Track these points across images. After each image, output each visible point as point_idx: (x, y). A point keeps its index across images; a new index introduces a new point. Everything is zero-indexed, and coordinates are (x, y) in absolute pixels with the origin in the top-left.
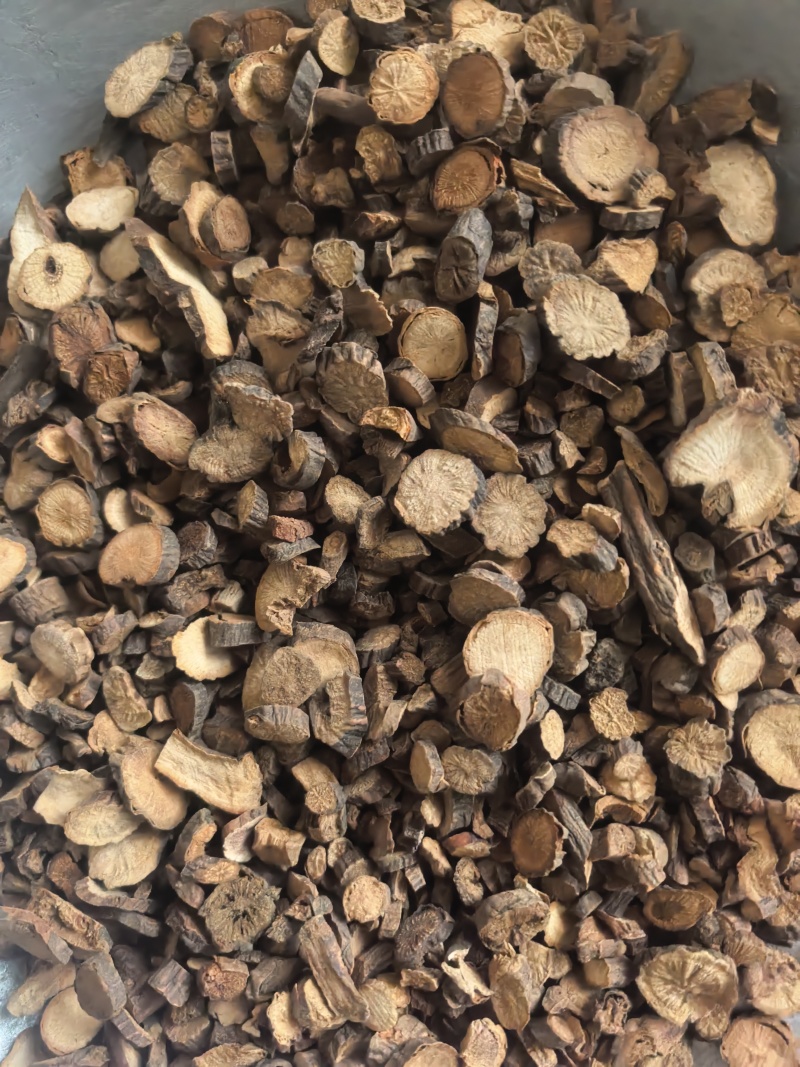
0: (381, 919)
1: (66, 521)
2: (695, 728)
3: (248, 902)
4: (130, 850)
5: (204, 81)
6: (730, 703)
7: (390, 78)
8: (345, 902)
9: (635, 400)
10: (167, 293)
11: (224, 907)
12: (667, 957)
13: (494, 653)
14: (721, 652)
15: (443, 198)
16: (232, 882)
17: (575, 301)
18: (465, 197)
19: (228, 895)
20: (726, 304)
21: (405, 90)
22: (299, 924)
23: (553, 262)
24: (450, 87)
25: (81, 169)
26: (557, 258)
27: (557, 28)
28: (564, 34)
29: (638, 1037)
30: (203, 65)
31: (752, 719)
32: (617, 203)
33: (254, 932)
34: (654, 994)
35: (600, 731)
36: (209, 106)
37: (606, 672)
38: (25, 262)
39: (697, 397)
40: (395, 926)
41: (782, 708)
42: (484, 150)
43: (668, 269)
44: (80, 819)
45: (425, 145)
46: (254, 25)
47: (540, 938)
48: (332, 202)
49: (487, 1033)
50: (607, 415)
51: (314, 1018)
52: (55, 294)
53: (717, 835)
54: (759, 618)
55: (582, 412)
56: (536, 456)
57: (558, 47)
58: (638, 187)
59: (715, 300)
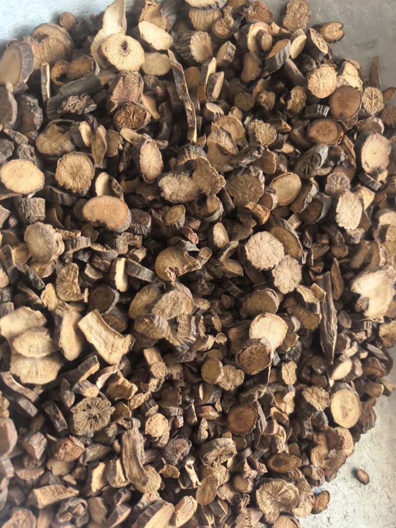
0: (160, 438)
1: (74, 175)
2: (316, 389)
3: (99, 412)
4: (41, 365)
5: (228, 15)
6: (331, 383)
7: (321, 76)
8: (147, 424)
9: (345, 251)
10: (181, 97)
11: (84, 411)
12: (276, 483)
13: (263, 330)
14: (341, 362)
15: (313, 133)
16: (92, 399)
17: (349, 203)
18: (323, 138)
19: (88, 405)
20: (388, 232)
21: (323, 83)
22: (125, 429)
23: (341, 182)
24: (338, 94)
25: (150, 10)
26: (343, 182)
27: (376, 98)
28: (377, 101)
29: (247, 517)
30: (230, 8)
31: (337, 392)
32: (369, 174)
33: (97, 428)
34: (261, 499)
35: (283, 379)
36: (227, 28)
37: (293, 355)
38: (111, 35)
39: (369, 261)
40: (165, 442)
41: (348, 391)
42: (339, 126)
43: (372, 208)
44: (27, 338)
45: (320, 109)
46: (260, 9)
47: (225, 464)
48: (264, 105)
49: (191, 503)
50: (330, 251)
51: (117, 480)
52: (121, 61)
53: (309, 435)
54: (353, 353)
55: (323, 245)
56: (303, 255)
57: (373, 104)
58: (380, 173)
59: (385, 228)
